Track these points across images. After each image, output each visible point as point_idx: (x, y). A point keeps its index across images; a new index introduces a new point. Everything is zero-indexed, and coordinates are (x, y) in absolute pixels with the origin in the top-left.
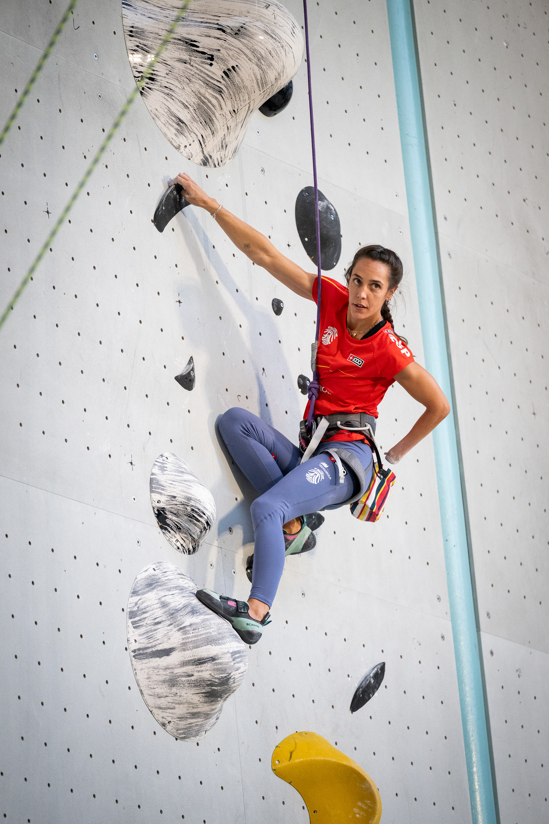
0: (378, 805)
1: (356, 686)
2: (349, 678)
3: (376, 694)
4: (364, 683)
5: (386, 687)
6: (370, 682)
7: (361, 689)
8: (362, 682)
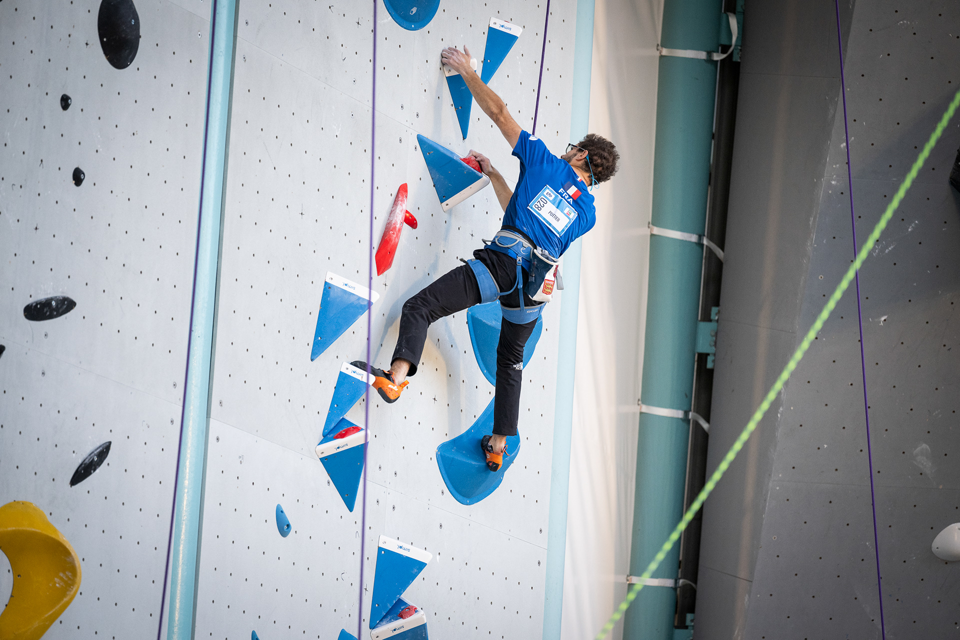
0: (78, 578)
1: (80, 462)
2: (74, 455)
3: (98, 471)
4: (87, 460)
5: (108, 464)
6: (93, 459)
7: (83, 466)
8: (86, 458)
